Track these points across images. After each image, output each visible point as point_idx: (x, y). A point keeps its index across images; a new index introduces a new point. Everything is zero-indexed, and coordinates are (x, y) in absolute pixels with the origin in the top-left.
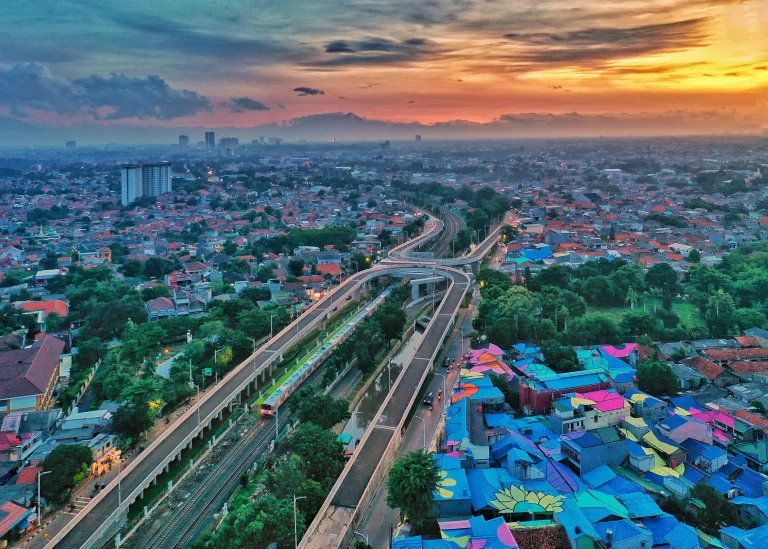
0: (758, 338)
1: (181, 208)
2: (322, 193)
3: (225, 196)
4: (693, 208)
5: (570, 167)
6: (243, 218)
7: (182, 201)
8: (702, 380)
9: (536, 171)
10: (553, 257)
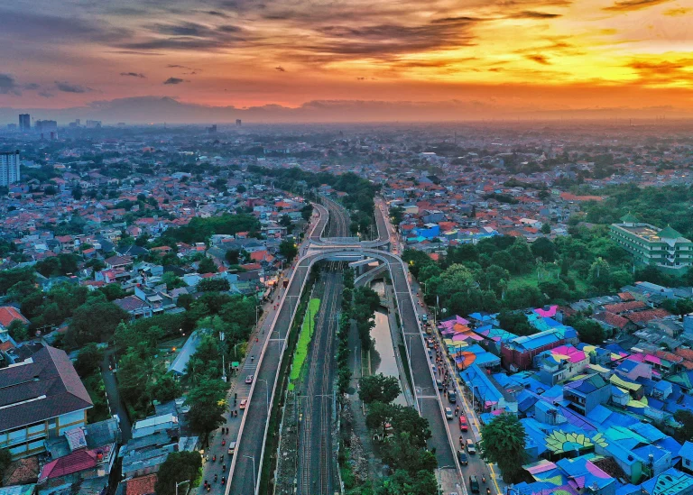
0: (633, 293)
2: (184, 179)
3: (86, 184)
4: (513, 186)
5: (391, 151)
8: (614, 330)
9: (364, 155)
10: (444, 235)
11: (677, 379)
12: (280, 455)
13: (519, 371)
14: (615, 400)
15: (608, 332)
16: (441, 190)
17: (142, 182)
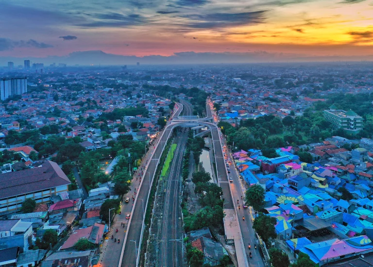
0: (330, 142)
1: (37, 100)
2: (110, 91)
3: (60, 94)
4: (279, 94)
5: (218, 77)
7: (36, 97)
8: (318, 157)
9: (203, 80)
10: (240, 116)
11: (344, 177)
12: (155, 204)
13: (269, 174)
14: (313, 185)
15: (315, 158)
16: (242, 96)
17: (88, 93)
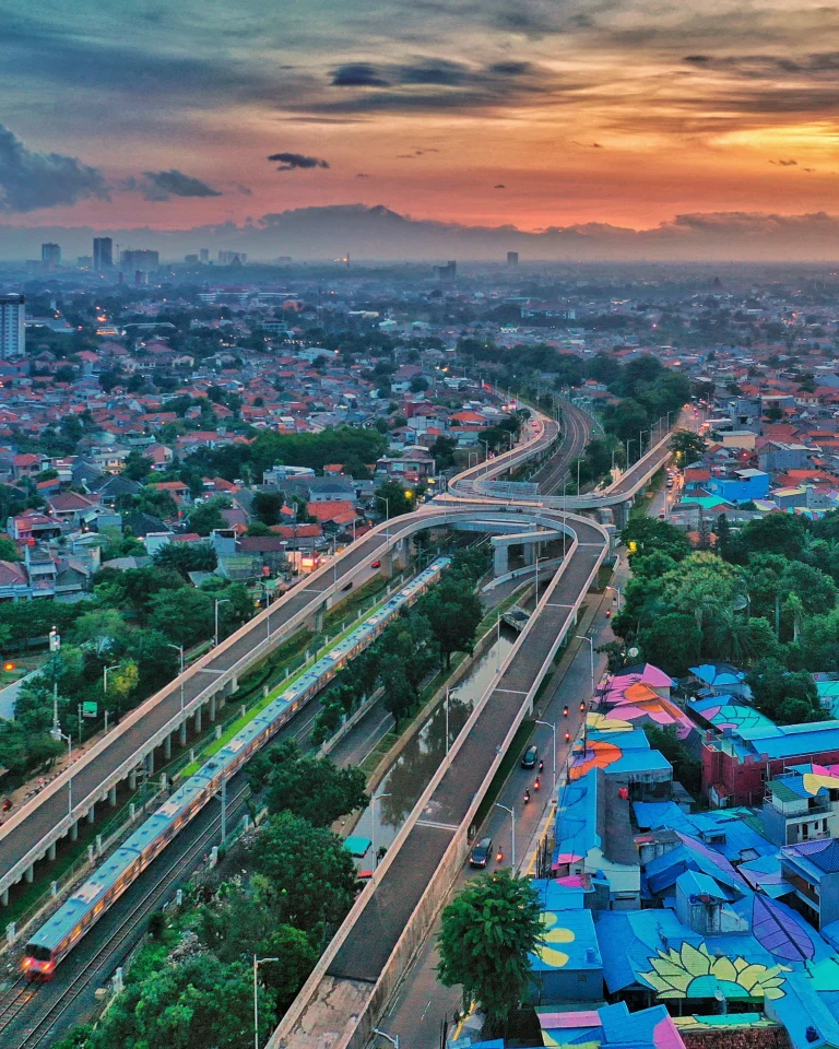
1: (42, 385)
2: (320, 361)
3: (131, 365)
5: (810, 320)
6: (166, 409)
7: (44, 373)
9: (743, 327)
10: (773, 497)
17: (235, 364)
